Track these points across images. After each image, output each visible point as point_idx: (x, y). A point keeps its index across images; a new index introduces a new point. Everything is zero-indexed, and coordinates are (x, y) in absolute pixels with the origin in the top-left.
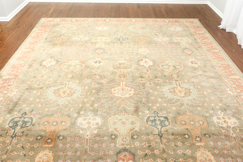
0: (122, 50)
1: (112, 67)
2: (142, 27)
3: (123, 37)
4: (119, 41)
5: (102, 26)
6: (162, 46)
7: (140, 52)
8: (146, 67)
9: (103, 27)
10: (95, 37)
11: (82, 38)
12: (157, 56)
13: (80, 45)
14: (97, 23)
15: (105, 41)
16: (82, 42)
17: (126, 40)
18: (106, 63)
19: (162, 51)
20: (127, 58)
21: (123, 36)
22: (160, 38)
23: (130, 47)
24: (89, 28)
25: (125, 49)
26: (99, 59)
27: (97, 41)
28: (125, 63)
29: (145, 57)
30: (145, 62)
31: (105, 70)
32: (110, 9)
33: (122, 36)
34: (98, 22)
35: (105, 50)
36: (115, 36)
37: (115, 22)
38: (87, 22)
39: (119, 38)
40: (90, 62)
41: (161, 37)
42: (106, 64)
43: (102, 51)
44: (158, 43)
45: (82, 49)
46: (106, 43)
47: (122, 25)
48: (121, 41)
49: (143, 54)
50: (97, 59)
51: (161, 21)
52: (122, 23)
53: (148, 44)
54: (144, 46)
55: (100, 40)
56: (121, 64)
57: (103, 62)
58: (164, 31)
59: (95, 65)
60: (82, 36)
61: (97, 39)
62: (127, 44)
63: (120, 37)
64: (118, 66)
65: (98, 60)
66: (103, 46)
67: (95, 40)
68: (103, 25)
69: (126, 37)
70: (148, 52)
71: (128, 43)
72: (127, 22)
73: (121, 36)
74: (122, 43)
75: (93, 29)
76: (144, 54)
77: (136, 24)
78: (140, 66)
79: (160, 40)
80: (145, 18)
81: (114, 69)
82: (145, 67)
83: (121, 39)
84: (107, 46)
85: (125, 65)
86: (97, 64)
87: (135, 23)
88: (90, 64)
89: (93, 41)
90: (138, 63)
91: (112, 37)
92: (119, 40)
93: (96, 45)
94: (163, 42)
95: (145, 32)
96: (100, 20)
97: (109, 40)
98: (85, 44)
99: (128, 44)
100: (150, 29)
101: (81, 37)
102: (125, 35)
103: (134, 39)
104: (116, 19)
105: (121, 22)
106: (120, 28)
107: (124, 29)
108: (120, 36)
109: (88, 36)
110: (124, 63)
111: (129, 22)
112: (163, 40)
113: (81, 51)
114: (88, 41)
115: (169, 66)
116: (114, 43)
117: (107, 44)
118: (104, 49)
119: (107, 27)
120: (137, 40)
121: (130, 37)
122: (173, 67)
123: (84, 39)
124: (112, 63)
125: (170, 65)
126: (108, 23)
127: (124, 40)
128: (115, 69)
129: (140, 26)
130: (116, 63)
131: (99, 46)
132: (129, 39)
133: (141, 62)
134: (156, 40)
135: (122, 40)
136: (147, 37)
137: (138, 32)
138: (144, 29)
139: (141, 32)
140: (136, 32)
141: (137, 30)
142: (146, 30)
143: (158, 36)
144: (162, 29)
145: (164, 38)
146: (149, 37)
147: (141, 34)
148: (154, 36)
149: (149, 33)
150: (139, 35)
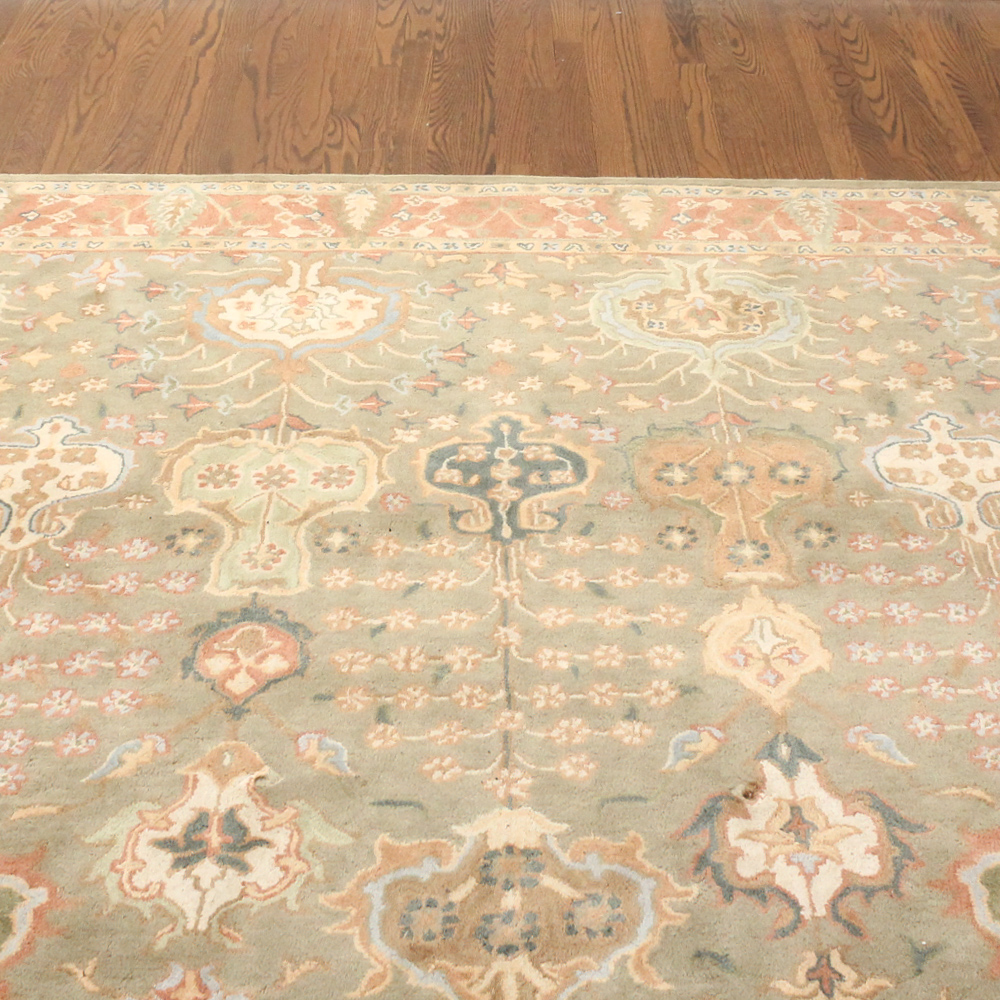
0: (512, 635)
1: (385, 919)
2: (727, 302)
3: (522, 438)
4: (475, 501)
5: (294, 282)
6: (967, 562)
7: (724, 668)
8: (806, 913)
9: (303, 301)
10: (209, 438)
11: (54, 462)
12: (925, 726)
13: (24, 565)
14: (246, 246)
15: (321, 493)
16: (54, 513)
17: (556, 477)
18: (315, 848)
19: (969, 651)
20: (567, 769)
21: (526, 421)
22: (931, 446)
23: (599, 591)
24: (145, 319)
25: (549, 617)
26: (236, 794)
27: (221, 509)
28: (553, 844)
29: (784, 751)
30: (787, 828)
31: (291, 977)
32: (394, 55)
33: (516, 426)
34: (255, 232)
35: (311, 645)
36: (435, 423)
37: (442, 233)
38: (135, 231)
39: (478, 454)
40: (110, 844)
41: (948, 441)
42: (318, 871)
43: (274, 665)
44: (922, 515)
45: (35, 628)
46: (330, 531)
47: (516, 277)
48: (506, 494)
49: (762, 690)
50: (208, 796)
51: (926, 214)
52: (513, 246)
53: (808, 544)
54: (762, 576)
55: (265, 482)
56: (498, 867)
57: (281, 838)
58: (974, 357)
59: (180, 891)
60: (56, 429)
61: (231, 476)
62: (569, 542)
63: (491, 447)
64: (456, 896)
65: (223, 809)
66: (298, 577)
67: (205, 479)
68: (304, 272)
69: (558, 439)
70: (818, 658)
71: (586, 530)
72: (574, 232)
73: (505, 428)
74: (519, 533)
75: (194, 335)
76: (775, 698)
77: (665, 260)
78: (728, 893)
79: (929, 476)
80: (755, 176)
81: (405, 965)
82: (794, 904)
83: (504, 472)
84: (341, 578)
85: (547, 881)
86: (205, 883)
87: (652, 248)
88: (111, 882)
89: (178, 508)
90: (702, 840)
91: (400, 434)
92: (474, 480)
93: (213, 566)
94: (969, 510)
95: (760, 365)
96: (275, 201)
97: (361, 494)
98: (83, 550)
99: (584, 544)
100: (816, 330)
101: (49, 440)
102: (547, 412)
103: (647, 460)
104: (445, 191)
105: (507, 230)
106: (495, 309)
107: (535, 321)
108: (495, 430)
109: (124, 425)
110: (532, 842)
111: (591, 227)
112: (965, 470)
113: (17, 669)
114: (121, 498)
116: (425, 532)
117: (337, 540)
118: (294, 627)
119: (350, 295)
120: (678, 475)
121: (606, 434)
123: (77, 471)
124: (389, 852)
126: (365, 247)
127: (538, 489)
128: (419, 955)
129: (704, 282)
130: (436, 853)
131: (243, 585)
132: (591, 473)
133: (734, 826)
134: (893, 472)
135: (519, 482)
136: (791, 434)
137: (686, 371)
138: (750, 330)
139: (719, 361)
140: (673, 372)
141: (673, 337)
142: (770, 338)
143: (910, 425)
144: (947, 323)
145: (975, 442)
146: (811, 436)
147: (720, 389)
148: (866, 418)
149: (814, 385)
150: (703, 414)
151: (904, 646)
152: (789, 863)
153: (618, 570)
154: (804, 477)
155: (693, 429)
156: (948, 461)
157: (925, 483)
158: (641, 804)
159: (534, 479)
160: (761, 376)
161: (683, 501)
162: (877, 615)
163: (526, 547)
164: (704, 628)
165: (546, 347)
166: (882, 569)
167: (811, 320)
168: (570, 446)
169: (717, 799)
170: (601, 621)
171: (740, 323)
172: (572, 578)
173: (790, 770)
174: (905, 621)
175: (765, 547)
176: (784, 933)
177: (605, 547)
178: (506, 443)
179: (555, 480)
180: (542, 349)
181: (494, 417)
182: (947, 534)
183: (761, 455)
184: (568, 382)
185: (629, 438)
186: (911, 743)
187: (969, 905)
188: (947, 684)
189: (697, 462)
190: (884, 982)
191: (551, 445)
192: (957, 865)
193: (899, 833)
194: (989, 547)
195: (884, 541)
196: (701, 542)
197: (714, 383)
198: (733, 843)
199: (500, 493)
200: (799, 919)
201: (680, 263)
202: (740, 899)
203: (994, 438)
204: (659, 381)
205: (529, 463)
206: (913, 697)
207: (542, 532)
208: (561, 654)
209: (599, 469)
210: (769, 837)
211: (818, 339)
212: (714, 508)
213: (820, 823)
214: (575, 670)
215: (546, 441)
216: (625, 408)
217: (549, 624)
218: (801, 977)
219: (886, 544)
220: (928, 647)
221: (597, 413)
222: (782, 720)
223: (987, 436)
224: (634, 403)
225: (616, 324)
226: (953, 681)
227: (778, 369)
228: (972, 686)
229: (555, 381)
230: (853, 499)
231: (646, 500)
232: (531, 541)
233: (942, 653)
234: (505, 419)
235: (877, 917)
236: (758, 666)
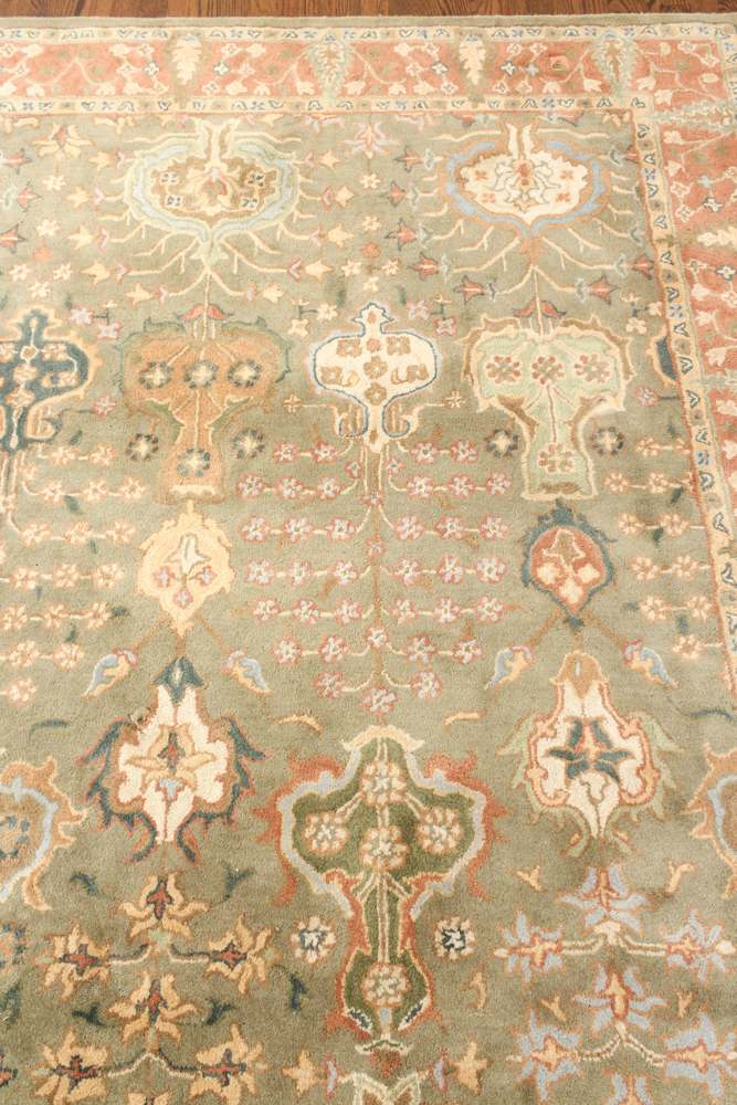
8: (159, 838)
17: (67, 378)
21: (51, 316)
23: (73, 506)
29: (177, 676)
30: (163, 754)
33: (43, 320)
48: (21, 399)
49: (174, 612)
52: (78, 106)
62: (60, 453)
63: (19, 345)
69: (72, 336)
71: (75, 439)
73: (34, 323)
74: (23, 443)
76: (182, 621)
79: (353, 376)
82: (153, 829)
90: (99, 766)
95: (247, 248)
99: (71, 455)
102: (69, 305)
106: (50, 184)
108: (25, 327)
112: (384, 369)
115: (366, 816)
120: (157, 377)
121: (111, 330)
122: (397, 832)
125: (370, 799)
132: (91, 375)
135: (33, 386)
136: (256, 328)
137: (187, 256)
138: (248, 208)
139: (216, 243)
140: (176, 258)
141: (185, 215)
142: (263, 215)
143: (351, 317)
144: (410, 195)
145: (399, 336)
146: (270, 331)
147: (211, 277)
148: (319, 310)
149: (285, 271)
150: (191, 306)
151: (292, 566)
152: (158, 788)
153: (91, 483)
154: (255, 378)
155: (179, 324)
156: (373, 359)
157: (349, 385)
158: (61, 729)
159: (46, 383)
160: (245, 261)
161: (156, 406)
162: (278, 532)
163: (27, 457)
164: (144, 546)
165: (82, 229)
166: (293, 481)
167: (300, 193)
168: (80, 345)
169: (117, 725)
170: (68, 538)
171: (242, 198)
172: (54, 492)
173: (177, 696)
174: (299, 537)
175: (207, 457)
176: (139, 857)
177: (86, 458)
178: (32, 342)
179: (62, 384)
180: (78, 232)
181: (27, 311)
182: (352, 442)
183: (227, 352)
184: (91, 271)
185: (127, 335)
186: (272, 669)
187: (279, 833)
188: (313, 608)
189: (176, 362)
190: (201, 906)
191: (67, 344)
192: (278, 794)
193: (245, 761)
194: (382, 457)
195: (301, 451)
196: (160, 452)
197: (207, 271)
198: (122, 768)
199: (17, 399)
200: (153, 844)
201: (208, 123)
202: (116, 823)
203: (415, 333)
204: (163, 269)
205: (44, 364)
206: (285, 620)
207: (40, 441)
208: (33, 574)
209: (98, 369)
210: (147, 763)
211: (301, 216)
212: (177, 414)
213: (188, 750)
214: (39, 590)
215: (64, 338)
216: (131, 300)
217: (28, 543)
218: (143, 902)
219: (302, 454)
220: (310, 568)
221: (107, 306)
222: (181, 644)
223: (411, 330)
224: (140, 294)
225: (143, 200)
226: (318, 603)
227: (261, 252)
228: (333, 609)
229: (82, 269)
230: (287, 404)
231: (127, 405)
232: (31, 452)
233: (318, 574)
234: (35, 313)
235: (210, 842)
236: (177, 585)
